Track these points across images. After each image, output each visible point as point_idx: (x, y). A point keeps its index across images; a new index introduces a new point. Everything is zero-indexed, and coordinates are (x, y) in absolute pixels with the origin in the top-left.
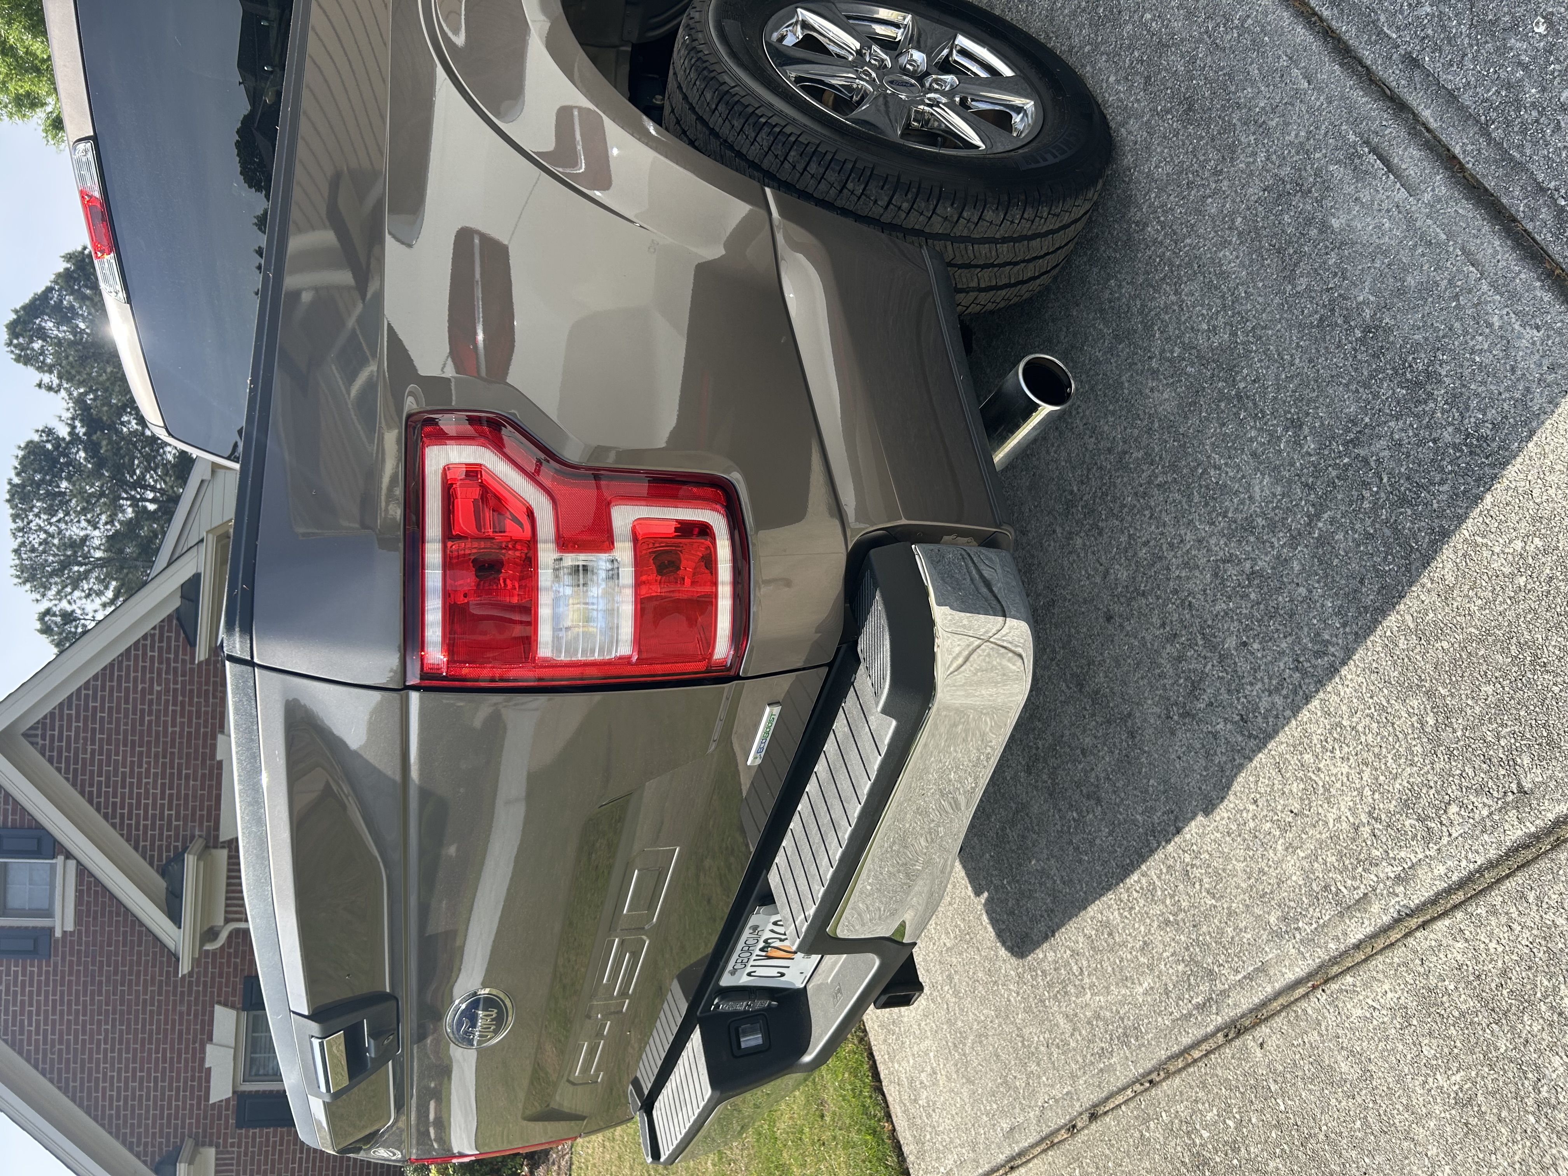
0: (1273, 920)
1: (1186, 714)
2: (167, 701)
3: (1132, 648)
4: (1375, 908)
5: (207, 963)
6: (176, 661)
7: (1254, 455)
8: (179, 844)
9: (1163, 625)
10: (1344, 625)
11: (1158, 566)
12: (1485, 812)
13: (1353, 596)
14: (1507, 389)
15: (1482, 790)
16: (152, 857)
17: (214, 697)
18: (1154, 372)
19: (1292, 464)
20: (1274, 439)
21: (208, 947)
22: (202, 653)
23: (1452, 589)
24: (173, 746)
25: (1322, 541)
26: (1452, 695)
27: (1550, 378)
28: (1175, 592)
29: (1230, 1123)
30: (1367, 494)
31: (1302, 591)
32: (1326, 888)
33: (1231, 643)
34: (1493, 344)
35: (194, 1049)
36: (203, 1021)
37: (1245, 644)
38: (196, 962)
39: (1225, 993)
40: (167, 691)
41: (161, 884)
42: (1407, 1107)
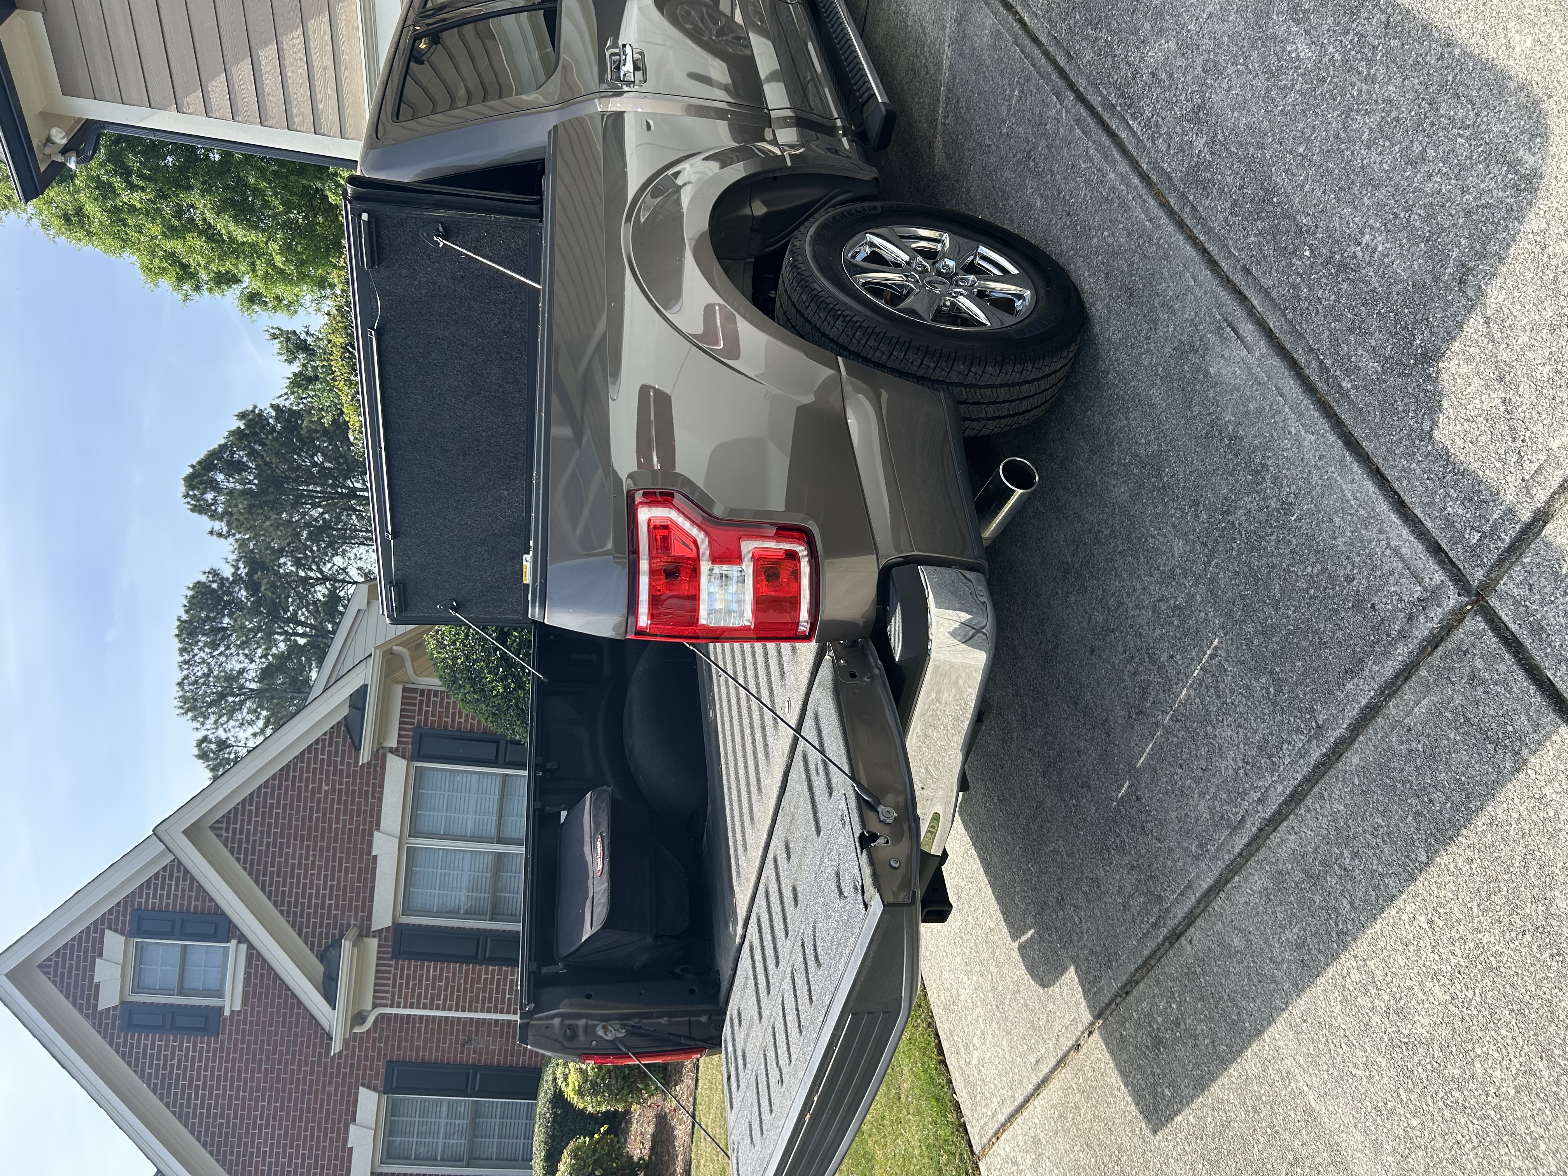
0: (1194, 848)
1: (1141, 712)
2: (333, 800)
3: (1106, 671)
4: (1248, 825)
5: (354, 1046)
6: (342, 764)
7: (1174, 526)
8: (337, 932)
9: (1125, 652)
10: (1225, 635)
11: (1121, 610)
12: (1301, 745)
13: (1229, 615)
14: (1300, 472)
15: (1299, 730)
16: (313, 943)
17: (373, 797)
18: (1115, 474)
19: (1195, 530)
20: (1184, 514)
21: (357, 1030)
22: (365, 756)
23: (1278, 602)
24: (336, 842)
25: (1213, 580)
26: (1282, 671)
27: (1320, 464)
28: (1131, 626)
29: (1174, 1006)
30: (1234, 545)
31: (1203, 615)
32: (1222, 818)
33: (1164, 657)
34: (1293, 445)
35: (339, 1128)
36: (348, 1102)
37: (1172, 657)
38: (346, 1042)
39: (1168, 910)
40: (333, 791)
41: (320, 968)
42: (1271, 959)
